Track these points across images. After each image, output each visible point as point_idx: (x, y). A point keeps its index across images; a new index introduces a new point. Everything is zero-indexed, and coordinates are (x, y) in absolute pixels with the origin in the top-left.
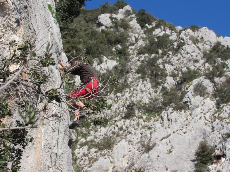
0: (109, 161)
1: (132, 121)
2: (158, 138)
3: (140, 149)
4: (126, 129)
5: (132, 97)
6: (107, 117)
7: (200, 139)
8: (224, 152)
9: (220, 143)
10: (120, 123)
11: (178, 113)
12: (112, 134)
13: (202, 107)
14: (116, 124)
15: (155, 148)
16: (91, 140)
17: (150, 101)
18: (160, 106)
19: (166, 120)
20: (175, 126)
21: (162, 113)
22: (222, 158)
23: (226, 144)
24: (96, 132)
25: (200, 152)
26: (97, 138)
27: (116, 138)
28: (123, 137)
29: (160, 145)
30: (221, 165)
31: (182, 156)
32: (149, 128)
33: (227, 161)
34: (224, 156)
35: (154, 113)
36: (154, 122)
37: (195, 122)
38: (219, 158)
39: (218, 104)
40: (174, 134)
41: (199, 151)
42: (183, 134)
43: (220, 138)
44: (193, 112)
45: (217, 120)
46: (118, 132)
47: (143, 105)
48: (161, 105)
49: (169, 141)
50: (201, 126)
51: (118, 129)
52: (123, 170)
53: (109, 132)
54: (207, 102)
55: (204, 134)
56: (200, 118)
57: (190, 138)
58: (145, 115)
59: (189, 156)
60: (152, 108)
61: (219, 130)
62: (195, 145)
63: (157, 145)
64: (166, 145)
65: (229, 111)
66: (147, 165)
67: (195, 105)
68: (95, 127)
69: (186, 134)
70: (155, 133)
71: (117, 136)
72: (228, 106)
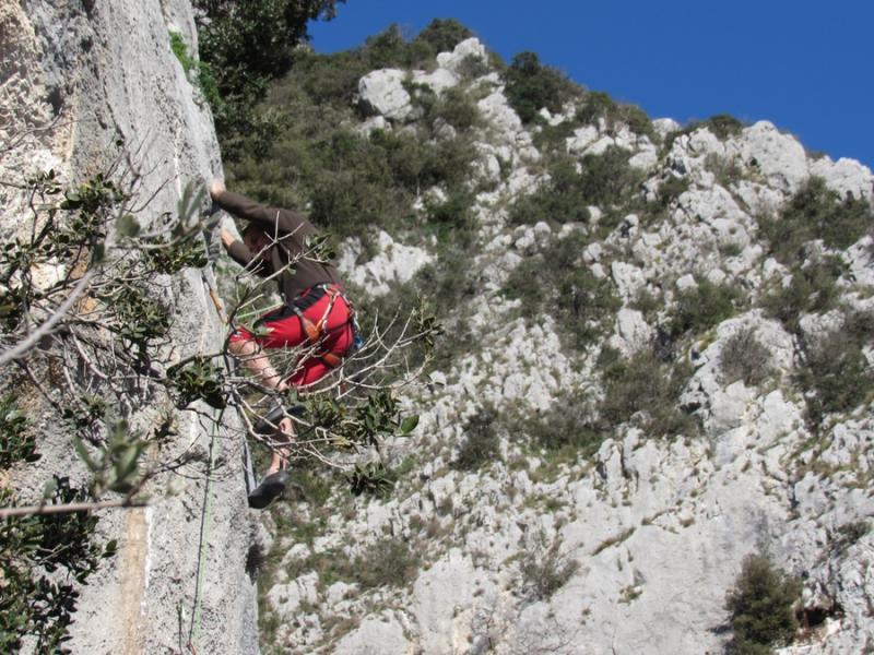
0: (401, 630)
1: (487, 478)
2: (586, 542)
3: (515, 586)
4: (465, 508)
5: (488, 386)
6: (390, 461)
7: (747, 549)
8: (834, 597)
9: (819, 562)
10: (442, 487)
11: (664, 447)
12: (411, 527)
13: (753, 426)
14: (425, 488)
15: (574, 580)
16: (333, 550)
17: (554, 404)
18: (596, 419)
19: (614, 477)
20: (649, 499)
21: (599, 447)
22: (829, 620)
23: (844, 565)
24: (348, 518)
25: (745, 596)
26: (352, 542)
27: (425, 542)
28: (453, 538)
29: (594, 569)
30: (824, 646)
31: (677, 610)
32: (553, 506)
33: (848, 633)
34: (837, 611)
35: (571, 446)
36: (570, 481)
37: (725, 484)
38: (815, 618)
39: (813, 416)
40: (648, 527)
41: (741, 593)
42: (679, 528)
43: (819, 544)
44: (719, 446)
45: (809, 476)
46: (433, 519)
47: (527, 417)
48: (596, 417)
49: (629, 553)
50: (747, 496)
51: (435, 509)
53: (400, 522)
54: (773, 406)
55: (761, 527)
56: (747, 467)
57: (708, 545)
58: (538, 455)
59: (703, 613)
60: (562, 430)
61: (816, 515)
62: (726, 568)
63: (580, 570)
64: (617, 569)
65: (855, 441)
66: (544, 646)
67: (725, 418)
68: (347, 501)
69: (691, 527)
70: (574, 523)
71: (430, 535)
72: (851, 423)
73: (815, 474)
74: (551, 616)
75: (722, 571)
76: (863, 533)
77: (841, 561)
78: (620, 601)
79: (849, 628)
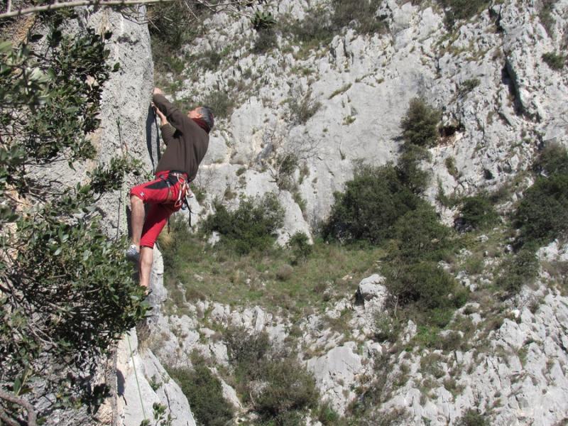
0: (224, 142)
1: (270, 58)
2: (325, 92)
3: (287, 116)
4: (258, 74)
5: (270, 7)
6: (217, 49)
7: (412, 95)
8: (460, 120)
9: (452, 101)
10: (246, 63)
11: (367, 40)
12: (229, 85)
13: (416, 27)
14: (236, 64)
15: (319, 113)
16: (186, 99)
17: (306, 16)
18: (329, 25)
19: (340, 56)
20: (359, 68)
21: (331, 40)
22: (457, 132)
23: (465, 103)
24: (194, 81)
25: (412, 120)
26: (197, 94)
27: (237, 93)
28: (252, 91)
29: (329, 107)
30: (454, 147)
31: (374, 129)
32: (307, 73)
33: (467, 139)
34: (461, 128)
35: (316, 39)
36: (316, 59)
37: (401, 59)
38: (449, 132)
39: (449, 22)
40: (359, 84)
41: (409, 119)
42: (376, 84)
43: (452, 91)
44: (398, 39)
45: (447, 55)
46: (241, 81)
47: (292, 24)
48: (330, 23)
49: (348, 98)
50: (413, 66)
51: (242, 75)
52: (253, 159)
53: (223, 82)
54: (427, 16)
55: (421, 82)
56: (413, 50)
57: (392, 93)
58: (298, 45)
59: (389, 130)
60: (311, 31)
61: (450, 76)
62: (401, 105)
63: (322, 107)
64: (341, 107)
65: (472, 35)
66: (302, 149)
67: (401, 22)
68: (194, 71)
69: (382, 83)
70: (318, 82)
71: (239, 90)
72: (470, 25)
73: (450, 53)
74: (306, 133)
75: (399, 107)
76: (476, 85)
77: (464, 101)
78: (344, 124)
79: (467, 137)
